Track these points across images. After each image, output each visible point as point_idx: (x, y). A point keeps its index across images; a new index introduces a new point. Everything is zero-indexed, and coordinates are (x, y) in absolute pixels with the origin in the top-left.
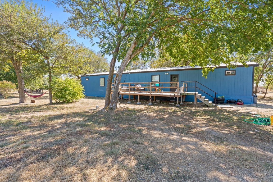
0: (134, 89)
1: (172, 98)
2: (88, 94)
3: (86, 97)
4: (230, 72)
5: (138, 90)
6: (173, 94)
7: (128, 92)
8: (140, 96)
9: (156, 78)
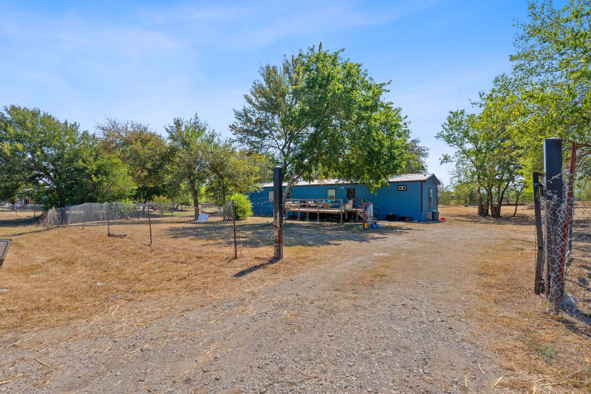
0: (304, 206)
1: (336, 215)
2: (257, 212)
3: (255, 215)
4: (402, 187)
5: (310, 207)
6: (338, 211)
7: (298, 209)
8: (309, 213)
9: (332, 193)
